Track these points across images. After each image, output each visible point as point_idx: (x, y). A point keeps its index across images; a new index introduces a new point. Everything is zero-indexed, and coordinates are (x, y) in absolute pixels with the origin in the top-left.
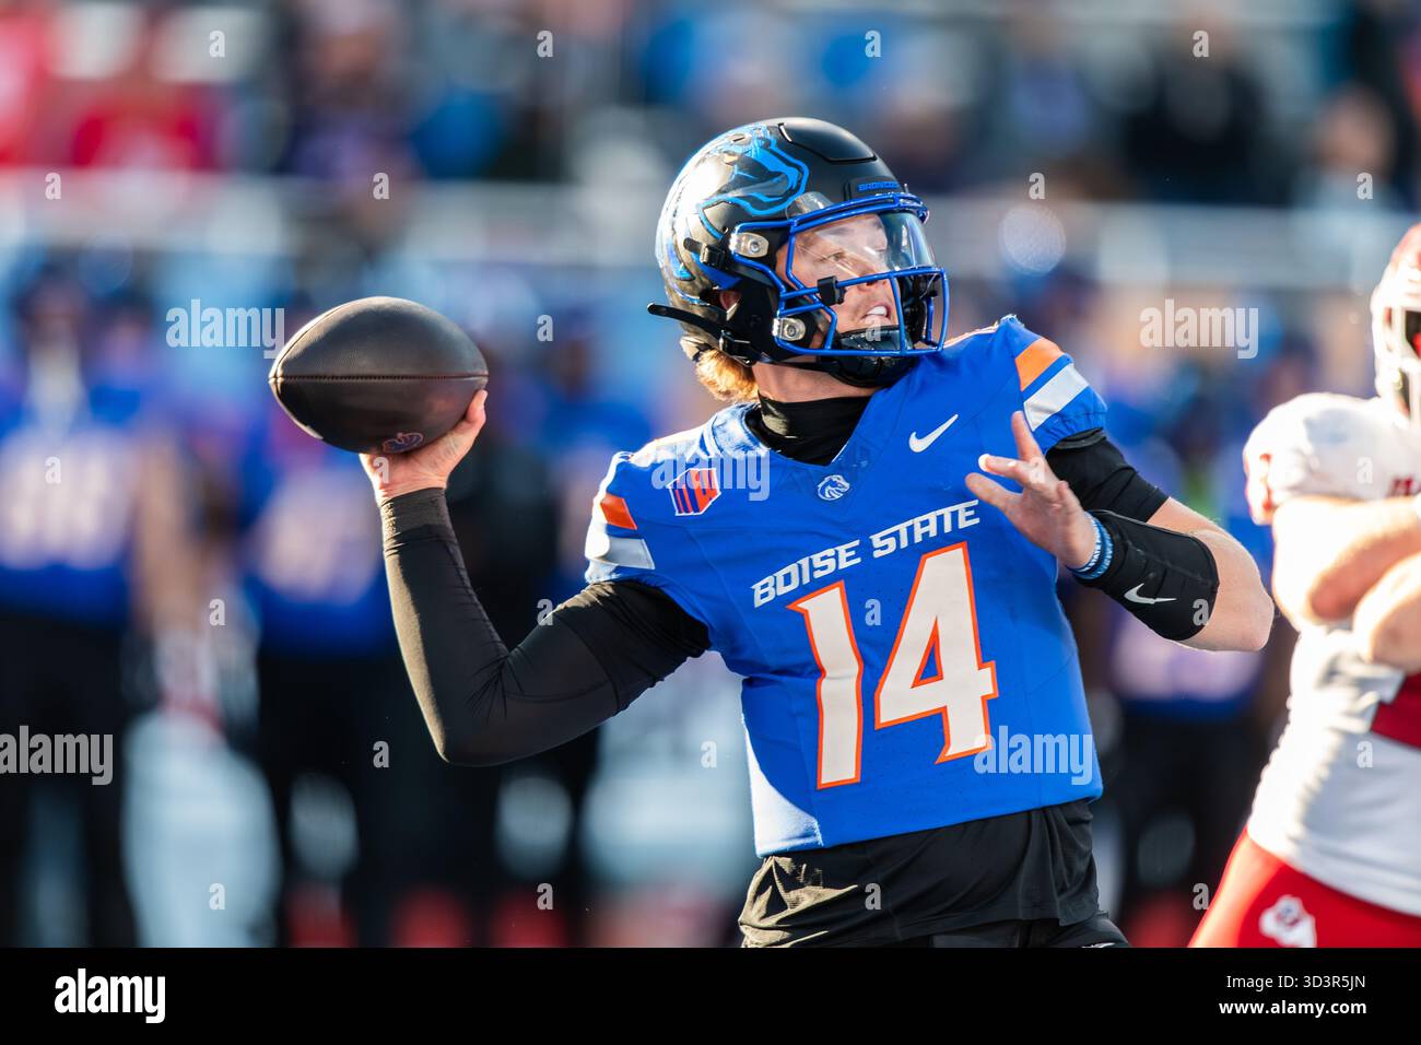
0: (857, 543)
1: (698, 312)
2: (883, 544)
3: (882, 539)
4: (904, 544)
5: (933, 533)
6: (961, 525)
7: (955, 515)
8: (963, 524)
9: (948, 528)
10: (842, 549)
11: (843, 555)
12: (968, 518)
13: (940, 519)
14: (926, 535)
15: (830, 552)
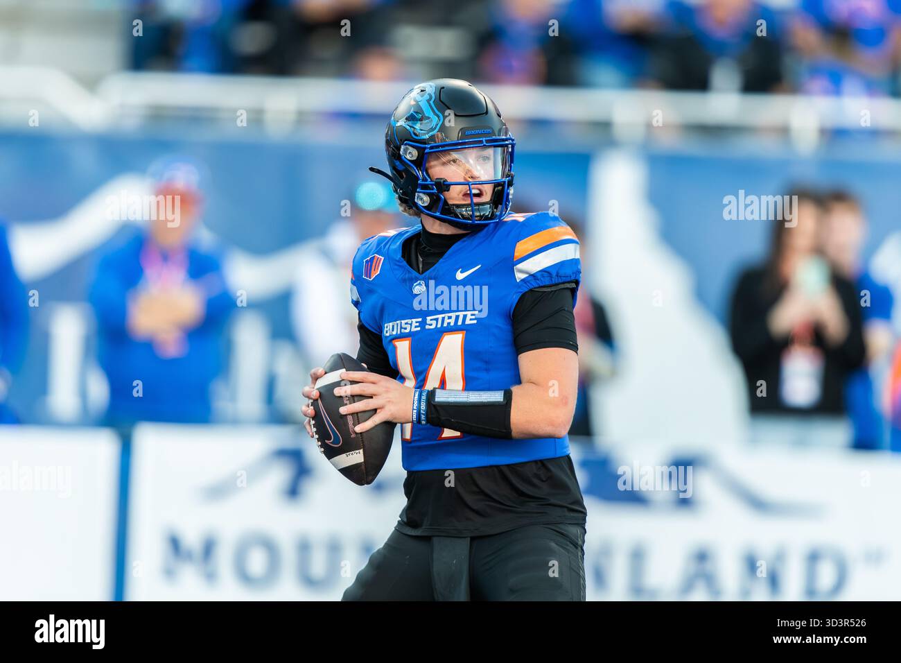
0: (420, 320)
1: (390, 174)
2: (431, 323)
3: (431, 320)
4: (439, 326)
5: (452, 324)
6: (467, 323)
7: (465, 317)
8: (468, 322)
9: (460, 323)
10: (414, 320)
11: (414, 324)
12: (471, 320)
13: (457, 317)
14: (449, 323)
15: (409, 321)
